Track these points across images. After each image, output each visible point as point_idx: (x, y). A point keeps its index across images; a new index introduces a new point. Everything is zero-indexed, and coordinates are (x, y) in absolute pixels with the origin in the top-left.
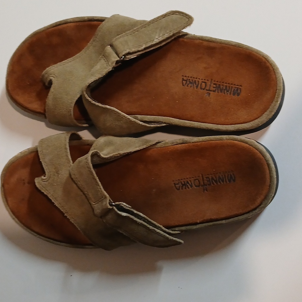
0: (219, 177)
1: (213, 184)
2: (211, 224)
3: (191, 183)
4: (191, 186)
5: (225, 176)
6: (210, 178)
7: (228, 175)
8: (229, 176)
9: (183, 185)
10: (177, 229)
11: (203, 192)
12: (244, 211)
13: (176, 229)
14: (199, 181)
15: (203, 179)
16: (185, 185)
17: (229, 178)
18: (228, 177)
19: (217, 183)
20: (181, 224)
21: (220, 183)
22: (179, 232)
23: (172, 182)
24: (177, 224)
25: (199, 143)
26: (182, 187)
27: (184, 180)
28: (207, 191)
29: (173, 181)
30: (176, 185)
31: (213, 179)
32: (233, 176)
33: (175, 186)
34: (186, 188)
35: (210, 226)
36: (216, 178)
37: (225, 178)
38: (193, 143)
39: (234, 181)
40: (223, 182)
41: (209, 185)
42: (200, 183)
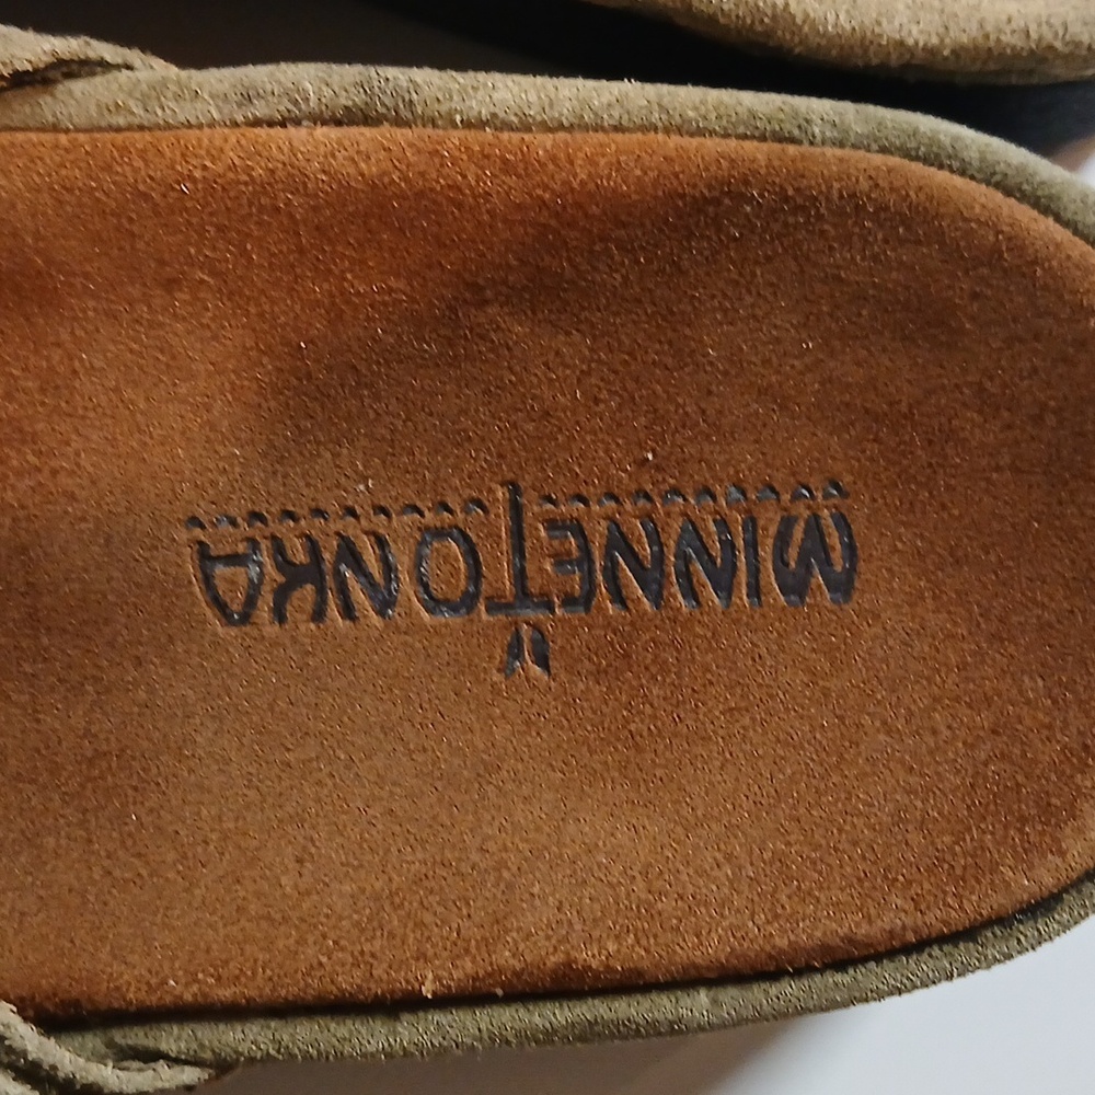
0: (693, 529)
1: (619, 597)
2: (560, 1015)
3: (388, 569)
4: (384, 604)
5: (751, 523)
6: (599, 533)
7: (788, 523)
8: (798, 533)
9: (294, 576)
10: (171, 1039)
11: (506, 670)
12: (934, 920)
13: (164, 1047)
14: (471, 552)
15: (518, 535)
16: (313, 572)
17: (793, 554)
18: (783, 539)
19: (657, 599)
20: (225, 994)
21: (691, 593)
22: (190, 1075)
23: (182, 535)
24: (179, 989)
25: (543, 142)
26: (282, 594)
27: (316, 527)
28: (543, 662)
29: (194, 521)
30: (220, 570)
31: (619, 541)
32: (834, 539)
33: (208, 581)
34: (319, 615)
35: (549, 1036)
36: (655, 538)
37: (752, 546)
38: (479, 124)
39: (843, 587)
40: (725, 587)
41: (569, 601)
42: (476, 574)
